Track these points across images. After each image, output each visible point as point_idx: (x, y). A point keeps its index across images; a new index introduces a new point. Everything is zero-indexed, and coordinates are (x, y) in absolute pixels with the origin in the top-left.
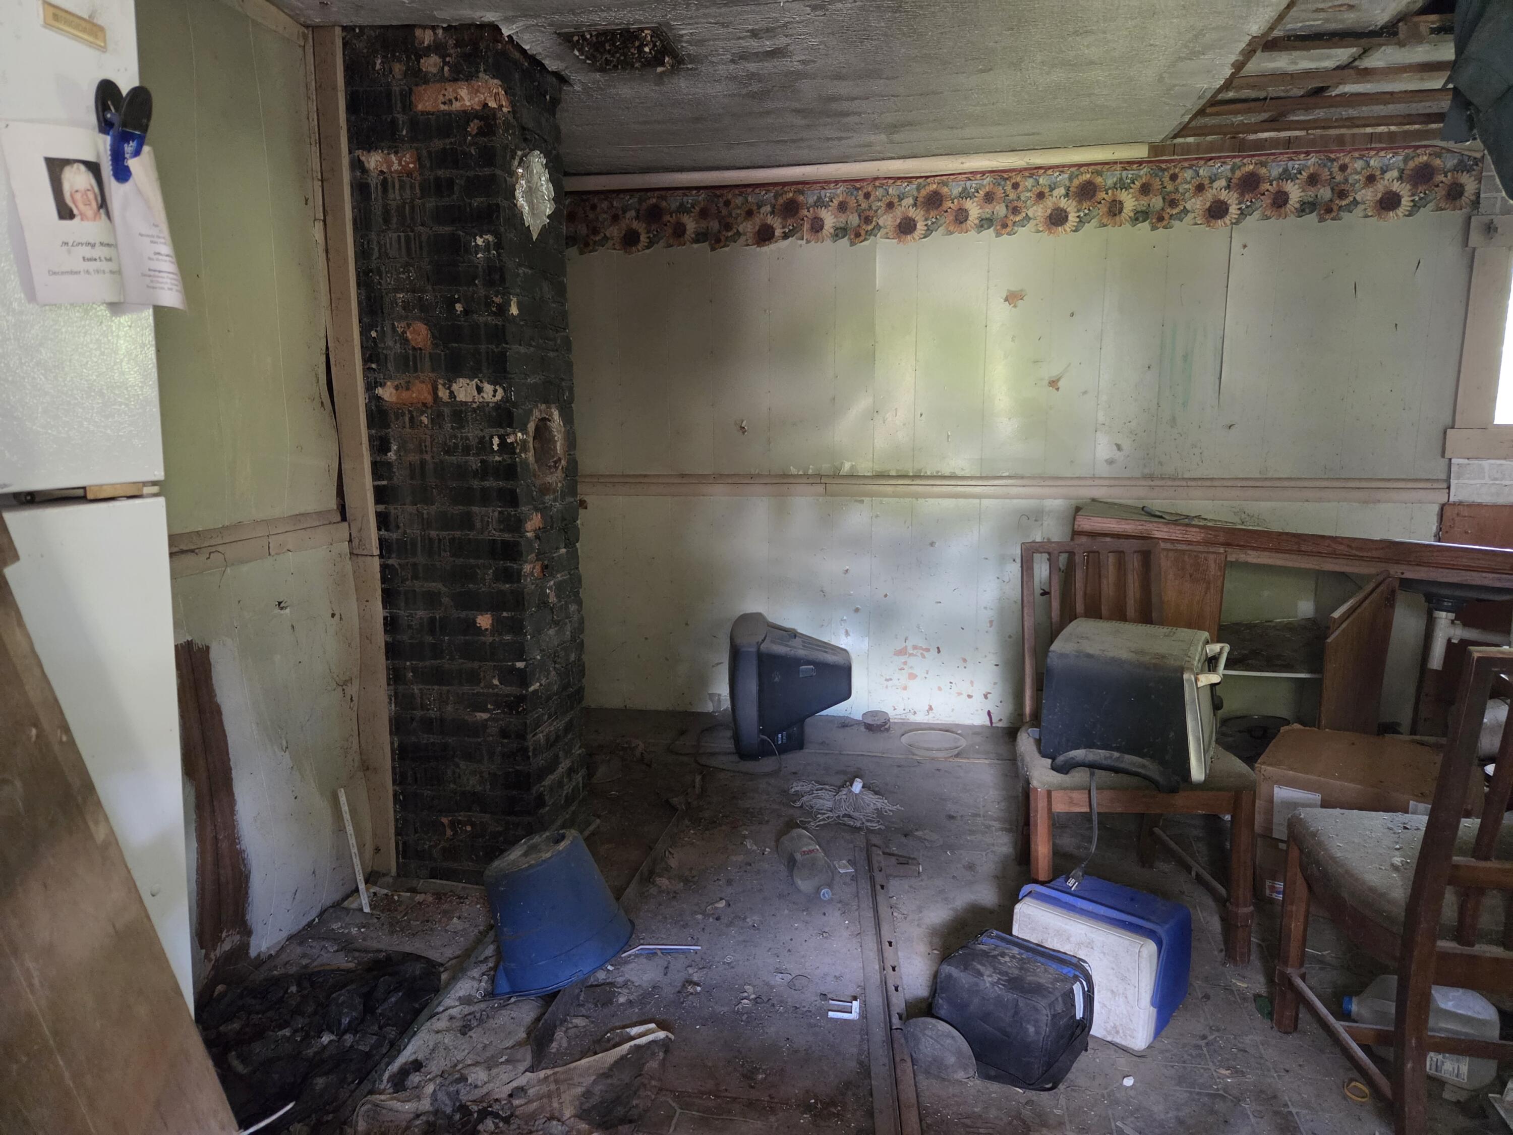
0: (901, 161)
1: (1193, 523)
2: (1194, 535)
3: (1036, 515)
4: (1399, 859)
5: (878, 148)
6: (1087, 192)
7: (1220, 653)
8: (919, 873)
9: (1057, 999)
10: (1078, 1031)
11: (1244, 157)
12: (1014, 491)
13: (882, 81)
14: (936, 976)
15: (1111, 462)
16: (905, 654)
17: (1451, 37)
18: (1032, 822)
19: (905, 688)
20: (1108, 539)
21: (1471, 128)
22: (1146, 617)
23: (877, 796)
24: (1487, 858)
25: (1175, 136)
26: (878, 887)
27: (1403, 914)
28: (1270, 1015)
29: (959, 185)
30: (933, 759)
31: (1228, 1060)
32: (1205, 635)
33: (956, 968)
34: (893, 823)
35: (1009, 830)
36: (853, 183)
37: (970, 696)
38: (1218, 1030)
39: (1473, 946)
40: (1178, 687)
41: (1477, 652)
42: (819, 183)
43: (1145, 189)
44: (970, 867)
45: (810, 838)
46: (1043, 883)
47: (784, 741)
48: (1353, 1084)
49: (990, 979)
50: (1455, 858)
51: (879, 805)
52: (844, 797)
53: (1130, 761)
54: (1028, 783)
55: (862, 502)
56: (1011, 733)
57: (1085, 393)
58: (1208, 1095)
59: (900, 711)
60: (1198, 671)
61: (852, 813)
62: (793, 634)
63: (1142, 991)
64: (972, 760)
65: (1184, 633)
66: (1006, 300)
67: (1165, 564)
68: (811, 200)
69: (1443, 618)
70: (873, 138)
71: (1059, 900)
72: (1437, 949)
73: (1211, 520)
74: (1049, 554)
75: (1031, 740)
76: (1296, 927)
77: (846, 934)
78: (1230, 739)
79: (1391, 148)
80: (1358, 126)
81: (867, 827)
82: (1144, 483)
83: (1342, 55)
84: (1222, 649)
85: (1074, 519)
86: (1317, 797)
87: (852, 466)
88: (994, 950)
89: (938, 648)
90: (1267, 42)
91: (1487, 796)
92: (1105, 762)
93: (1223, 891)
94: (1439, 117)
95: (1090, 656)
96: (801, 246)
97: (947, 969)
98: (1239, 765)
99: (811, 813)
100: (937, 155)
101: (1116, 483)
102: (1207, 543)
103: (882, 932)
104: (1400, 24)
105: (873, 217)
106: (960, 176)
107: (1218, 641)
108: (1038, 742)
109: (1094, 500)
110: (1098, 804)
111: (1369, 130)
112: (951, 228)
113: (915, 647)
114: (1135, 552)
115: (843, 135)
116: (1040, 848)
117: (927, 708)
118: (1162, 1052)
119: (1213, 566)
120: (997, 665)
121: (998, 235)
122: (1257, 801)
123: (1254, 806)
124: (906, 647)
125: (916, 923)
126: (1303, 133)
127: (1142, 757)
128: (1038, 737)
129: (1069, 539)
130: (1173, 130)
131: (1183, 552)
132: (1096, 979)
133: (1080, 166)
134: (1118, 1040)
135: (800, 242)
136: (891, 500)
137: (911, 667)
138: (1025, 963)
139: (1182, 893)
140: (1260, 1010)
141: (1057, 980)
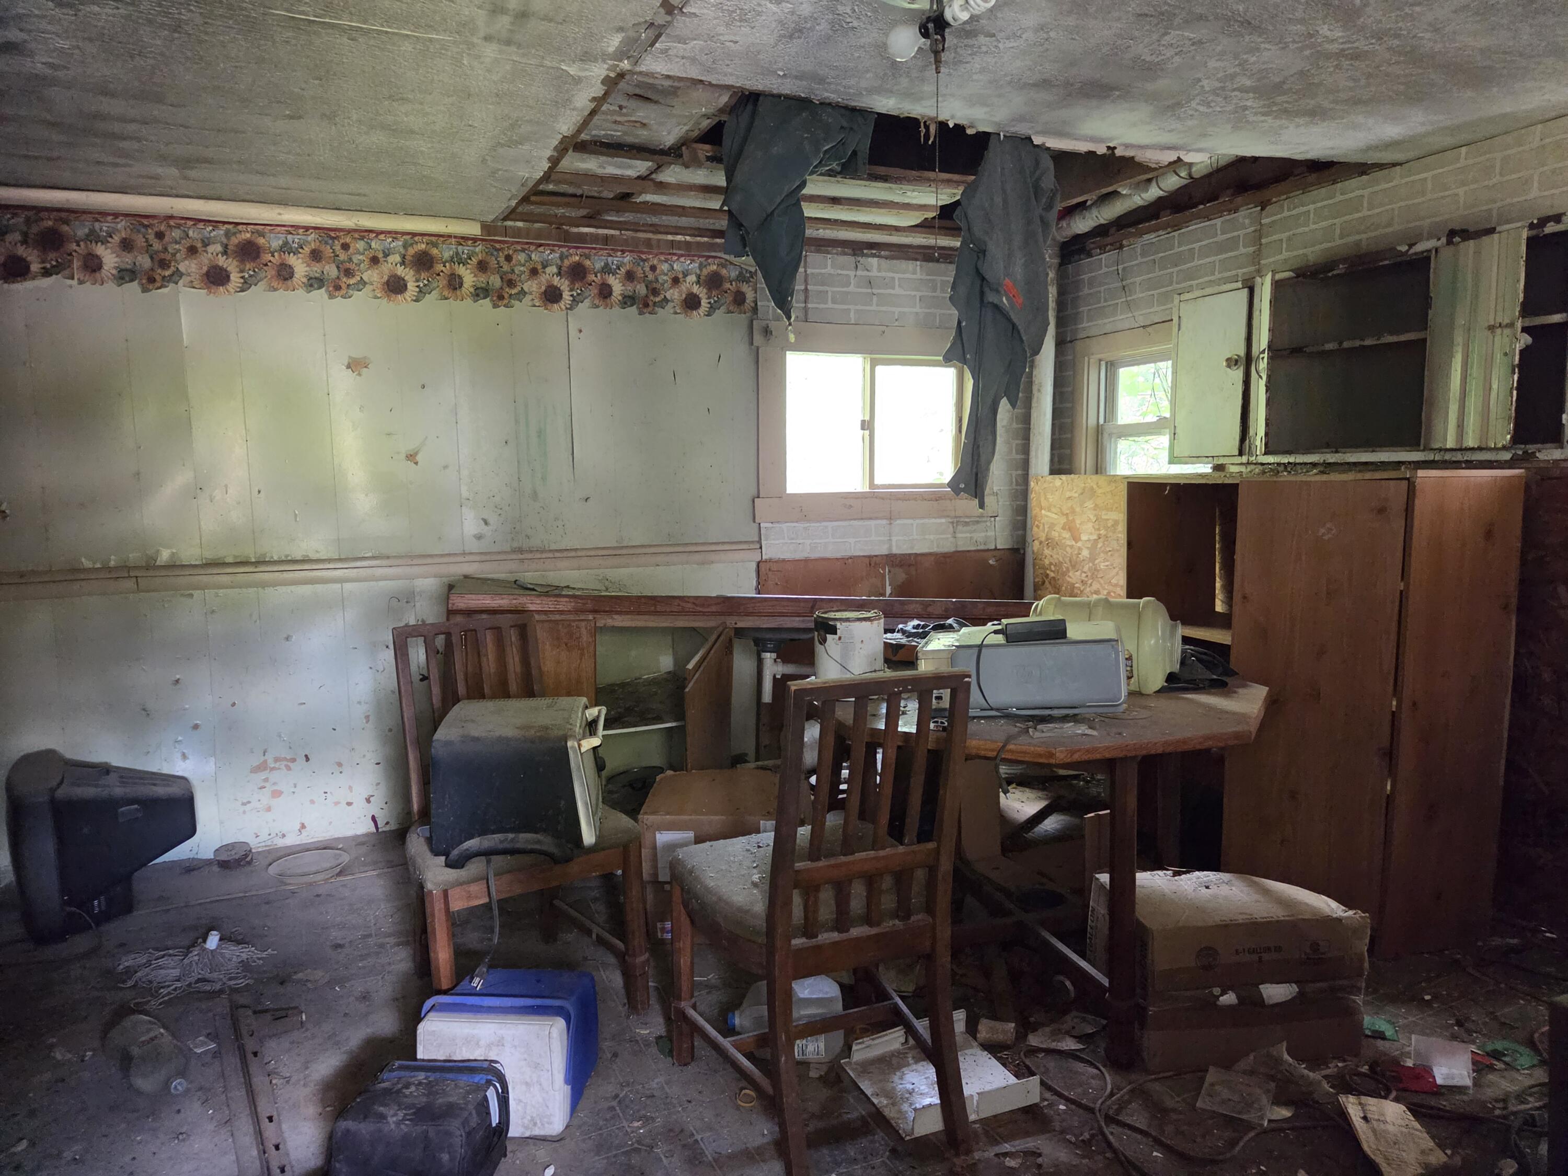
0: (201, 202)
1: (564, 593)
2: (564, 605)
3: (407, 598)
4: (757, 876)
5: (169, 183)
6: (423, 262)
7: (598, 717)
8: (302, 1022)
9: (470, 1114)
10: (495, 1139)
11: (570, 248)
12: (379, 572)
13: (164, 107)
14: (331, 1137)
15: (479, 537)
16: (265, 769)
17: (722, 166)
18: (429, 930)
19: (269, 809)
20: (484, 616)
21: (745, 246)
22: (529, 692)
23: (240, 947)
24: (818, 859)
25: (505, 219)
26: (250, 1056)
27: (765, 925)
28: (671, 1053)
29: (279, 238)
30: (311, 884)
31: (638, 1111)
32: (584, 700)
33: (354, 1120)
34: (265, 972)
35: (406, 943)
36: (140, 219)
37: (349, 804)
38: (628, 1085)
39: (817, 936)
40: (562, 756)
41: (794, 685)
42: (90, 213)
43: (482, 267)
44: (364, 997)
45: (150, 1022)
46: (445, 992)
47: (103, 908)
48: (744, 1092)
49: (395, 1119)
50: (797, 865)
51: (244, 956)
52: (196, 958)
53: (525, 839)
54: (421, 887)
55: (191, 596)
56: (399, 836)
57: (446, 467)
58: (625, 1153)
59: (264, 836)
60: (580, 737)
61: (208, 976)
62: (105, 770)
63: (555, 1072)
64: (358, 875)
65: (564, 701)
66: (348, 367)
67: (541, 634)
68: (82, 232)
69: (768, 657)
70: (160, 170)
71: (465, 1005)
72: (792, 948)
73: (579, 589)
74: (424, 636)
75: (422, 840)
76: (684, 961)
77: (211, 1127)
78: (616, 796)
79: (689, 256)
80: (661, 233)
81: (230, 987)
82: (514, 556)
83: (639, 167)
84: (599, 712)
85: (448, 598)
86: (690, 835)
87: (173, 553)
88: (398, 1083)
89: (306, 756)
90: (577, 143)
91: (813, 802)
92: (501, 846)
93: (620, 945)
94: (719, 234)
95: (476, 739)
96: (71, 287)
97: (344, 1125)
98: (624, 821)
99: (152, 990)
100: (248, 201)
101: (488, 558)
102: (577, 611)
103: (259, 1109)
104: (684, 148)
105: (170, 262)
106: (279, 228)
107: (596, 705)
108: (429, 841)
109: (466, 577)
110: (497, 891)
111: (670, 237)
112: (275, 284)
113: (277, 760)
114: (512, 626)
115: (121, 161)
116: (440, 955)
117: (298, 826)
118: (580, 1127)
119: (584, 631)
120: (378, 764)
121: (331, 297)
122: (643, 850)
123: (640, 856)
124: (265, 762)
125: (302, 1083)
126: (617, 233)
127: (536, 833)
128: (428, 835)
129: (445, 619)
130: (503, 212)
131: (556, 622)
132: (509, 1078)
133: (414, 235)
134: (537, 1132)
135: (69, 282)
136: (229, 591)
137: (275, 784)
138: (432, 1087)
139: (585, 959)
140: (661, 1051)
141: (468, 1093)
